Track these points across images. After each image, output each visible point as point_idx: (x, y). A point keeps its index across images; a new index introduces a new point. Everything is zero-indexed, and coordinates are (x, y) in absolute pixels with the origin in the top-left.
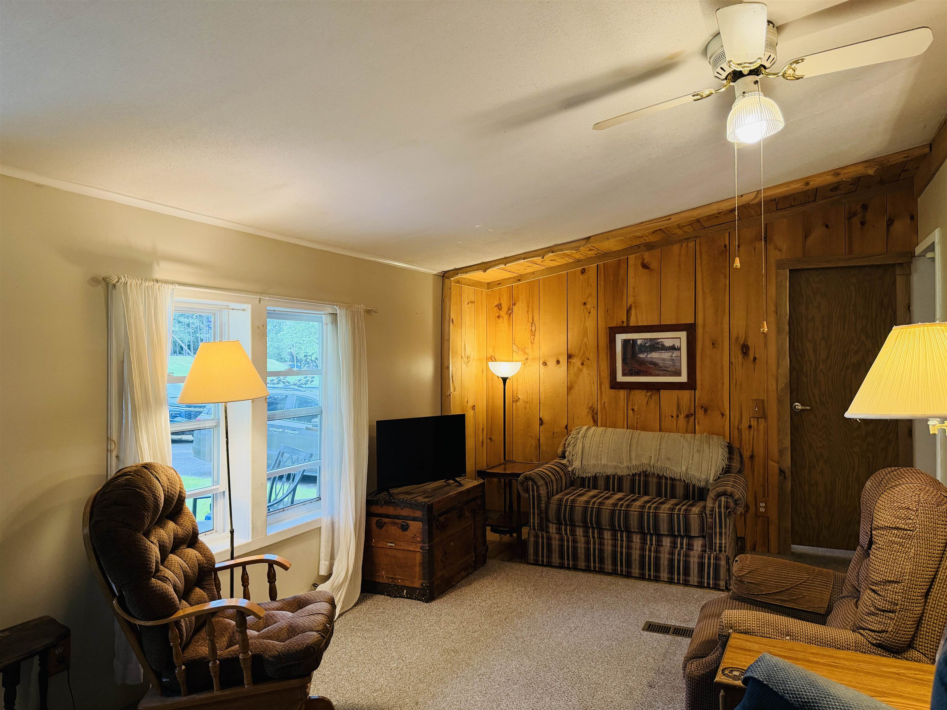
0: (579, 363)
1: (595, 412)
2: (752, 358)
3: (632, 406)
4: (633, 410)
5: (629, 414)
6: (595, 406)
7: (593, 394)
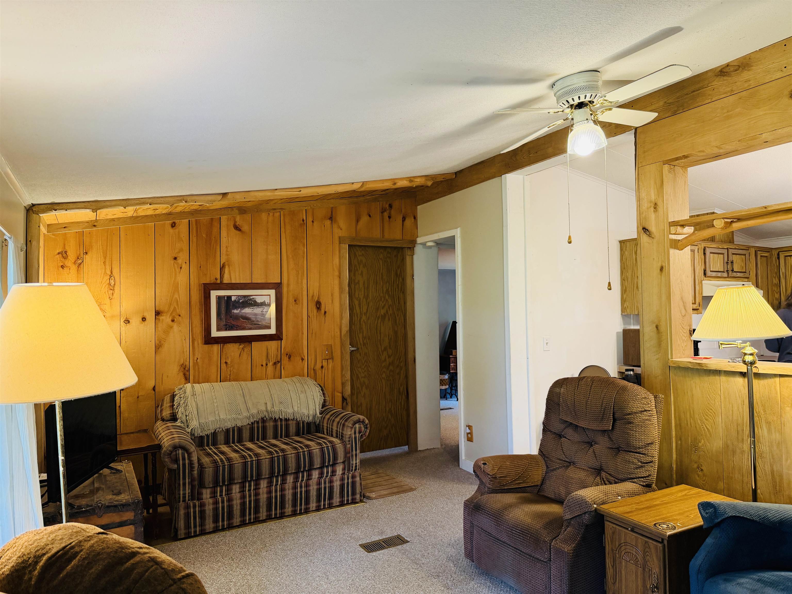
0: (169, 320)
1: (187, 369)
2: (323, 311)
3: (226, 359)
4: (226, 363)
5: (222, 367)
6: (187, 363)
7: (185, 350)
